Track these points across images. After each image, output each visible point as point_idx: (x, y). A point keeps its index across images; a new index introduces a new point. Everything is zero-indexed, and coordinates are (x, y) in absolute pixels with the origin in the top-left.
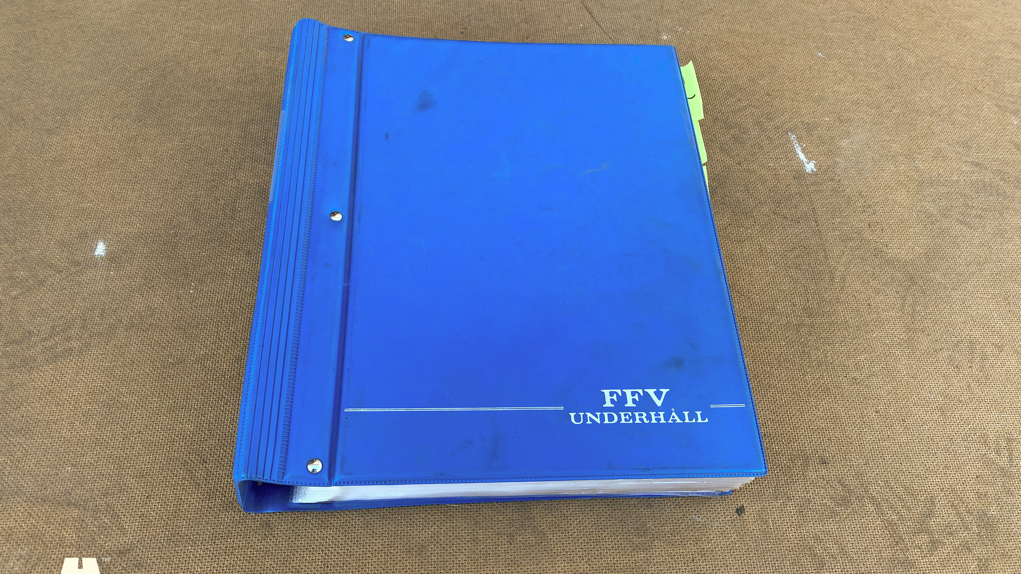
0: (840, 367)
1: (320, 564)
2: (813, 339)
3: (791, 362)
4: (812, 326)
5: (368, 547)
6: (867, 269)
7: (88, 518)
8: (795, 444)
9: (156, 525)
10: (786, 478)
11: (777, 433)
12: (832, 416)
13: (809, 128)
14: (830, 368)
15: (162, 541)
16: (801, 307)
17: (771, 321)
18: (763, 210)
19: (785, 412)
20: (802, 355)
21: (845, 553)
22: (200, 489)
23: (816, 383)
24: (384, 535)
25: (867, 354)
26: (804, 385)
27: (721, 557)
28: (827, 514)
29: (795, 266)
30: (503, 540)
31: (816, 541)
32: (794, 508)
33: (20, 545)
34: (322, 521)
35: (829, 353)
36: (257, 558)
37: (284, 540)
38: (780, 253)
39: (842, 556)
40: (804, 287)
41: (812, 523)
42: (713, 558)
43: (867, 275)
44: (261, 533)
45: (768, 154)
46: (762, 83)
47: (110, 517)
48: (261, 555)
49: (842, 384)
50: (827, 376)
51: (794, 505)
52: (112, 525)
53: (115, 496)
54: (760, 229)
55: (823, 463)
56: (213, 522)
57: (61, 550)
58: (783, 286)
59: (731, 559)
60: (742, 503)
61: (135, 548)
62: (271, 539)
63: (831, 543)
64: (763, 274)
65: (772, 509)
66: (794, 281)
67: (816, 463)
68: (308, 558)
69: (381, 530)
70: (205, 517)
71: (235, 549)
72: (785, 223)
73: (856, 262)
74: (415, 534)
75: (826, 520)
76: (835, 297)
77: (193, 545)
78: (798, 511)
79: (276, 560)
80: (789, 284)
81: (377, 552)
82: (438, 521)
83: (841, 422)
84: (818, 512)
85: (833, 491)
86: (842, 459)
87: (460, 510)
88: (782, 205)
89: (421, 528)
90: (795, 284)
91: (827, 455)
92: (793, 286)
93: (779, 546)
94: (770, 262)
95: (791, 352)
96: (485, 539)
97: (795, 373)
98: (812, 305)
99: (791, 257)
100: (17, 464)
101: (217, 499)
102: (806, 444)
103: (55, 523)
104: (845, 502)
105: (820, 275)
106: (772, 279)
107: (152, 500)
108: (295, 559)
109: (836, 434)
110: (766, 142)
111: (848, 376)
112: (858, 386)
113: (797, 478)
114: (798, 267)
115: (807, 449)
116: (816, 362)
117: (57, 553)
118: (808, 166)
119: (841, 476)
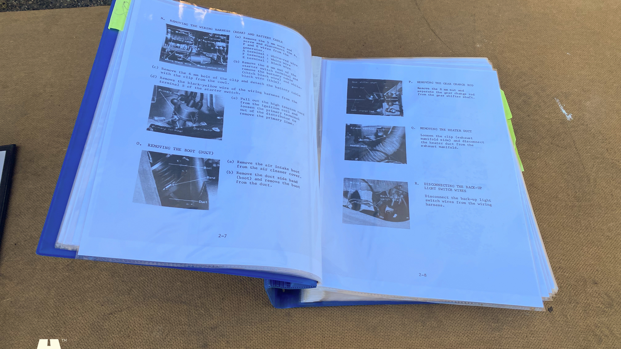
0: (599, 230)
1: (320, 336)
2: (582, 214)
3: (570, 227)
4: (580, 206)
5: (345, 327)
6: (609, 175)
7: (192, 310)
8: (578, 273)
9: (229, 314)
10: (574, 292)
11: (567, 267)
12: (597, 257)
13: (567, 96)
14: (593, 230)
15: (233, 323)
16: (572, 196)
17: (557, 204)
18: (545, 142)
19: (570, 255)
20: (576, 223)
21: (613, 334)
22: (250, 295)
23: (586, 239)
24: (353, 321)
25: (614, 223)
26: (579, 240)
27: (543, 335)
28: (601, 312)
29: (567, 173)
30: (419, 324)
31: (596, 327)
33: (158, 324)
34: (318, 313)
35: (592, 222)
36: (286, 332)
37: (299, 323)
38: (558, 166)
39: (612, 336)
40: (573, 185)
41: (592, 317)
42: (538, 336)
43: (609, 178)
44: (286, 319)
46: (536, 70)
47: (204, 310)
48: (288, 331)
49: (601, 240)
50: (592, 235)
51: (581, 307)
52: (205, 314)
53: (205, 298)
54: (545, 152)
55: (595, 284)
56: (259, 313)
57: (180, 327)
58: (561, 185)
59: (548, 337)
60: (551, 305)
61: (220, 326)
62: (291, 322)
63: (605, 328)
64: (549, 178)
65: (569, 309)
67: (591, 283)
68: (313, 333)
69: (351, 318)
70: (254, 310)
71: (273, 328)
72: (558, 149)
73: (601, 170)
74: (370, 320)
75: (600, 315)
76: (591, 191)
77: (250, 325)
78: (583, 310)
79: (296, 334)
80: (564, 183)
81: (350, 330)
82: (381, 313)
83: (603, 261)
84: (595, 311)
85: (603, 299)
86: (606, 282)
87: (394, 308)
88: (556, 139)
89: (373, 317)
90: (568, 183)
91: (597, 279)
93: (575, 329)
94: (553, 171)
95: (570, 221)
96: (409, 324)
97: (573, 233)
98: (579, 195)
99: (564, 168)
100: (151, 281)
101: (260, 300)
102: (584, 273)
103: (175, 312)
104: (610, 305)
105: (581, 178)
106: (554, 180)
107: (225, 300)
108: (306, 333)
109: (601, 267)
110: (543, 104)
111: (604, 235)
112: (611, 241)
113: (581, 292)
115: (585, 276)
116: (585, 227)
117: (178, 328)
118: (568, 117)
119: (606, 291)
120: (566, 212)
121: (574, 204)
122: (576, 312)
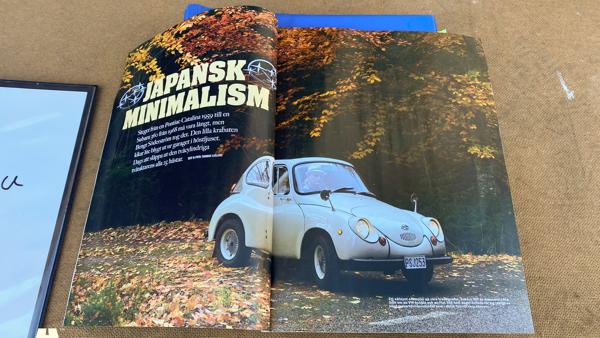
2: (571, 214)
3: (556, 230)
4: (570, 205)
8: (559, 284)
10: (553, 306)
11: (547, 277)
12: (582, 266)
13: (570, 67)
14: (582, 234)
16: (563, 193)
17: (544, 202)
18: (539, 126)
19: (553, 263)
20: (564, 226)
23: (573, 244)
26: (565, 245)
28: (578, 330)
29: (560, 165)
32: (558, 325)
35: (581, 224)
38: (550, 156)
40: (566, 179)
41: (569, 335)
45: (543, 86)
46: (539, 35)
49: (589, 245)
50: (580, 240)
54: (538, 139)
55: (576, 297)
58: (552, 179)
65: (544, 326)
66: (559, 175)
67: (572, 296)
72: (554, 135)
76: (585, 186)
78: (560, 327)
80: (556, 177)
83: (588, 270)
84: (573, 328)
85: (582, 315)
86: (588, 294)
88: (552, 122)
90: (560, 177)
91: (579, 292)
95: (556, 223)
97: (559, 237)
98: (571, 192)
99: (557, 158)
102: (566, 284)
104: (590, 322)
105: (576, 171)
106: (545, 174)
109: (585, 277)
110: (542, 77)
111: (593, 239)
113: (560, 306)
115: (566, 287)
116: (573, 230)
118: (569, 95)
119: (587, 305)
120: (554, 212)
121: (563, 202)
122: (552, 329)
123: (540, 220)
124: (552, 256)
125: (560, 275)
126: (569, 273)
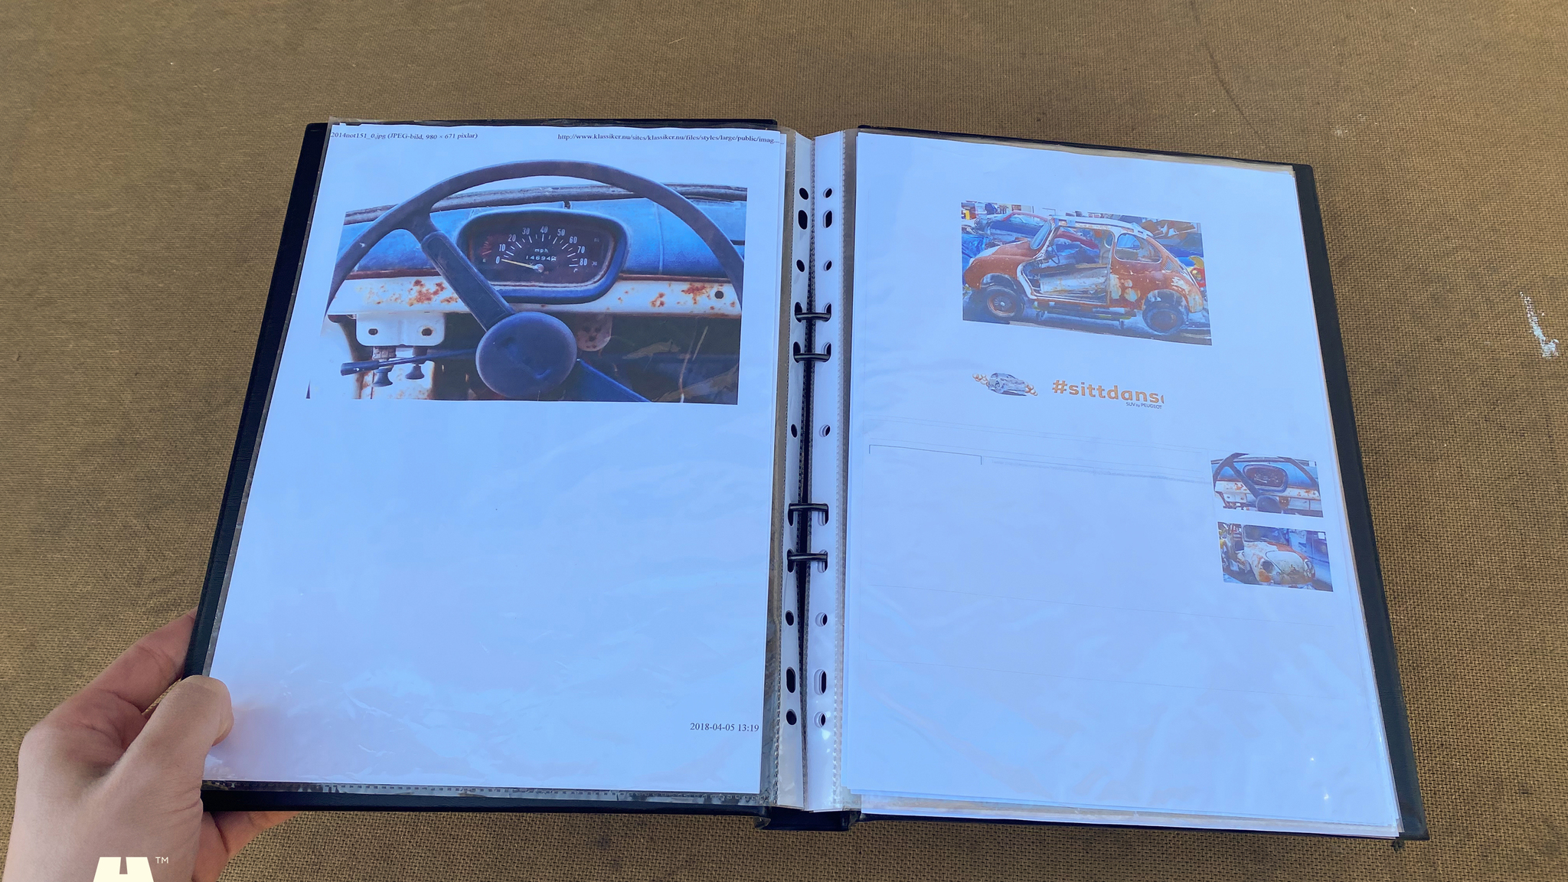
2: (1527, 613)
3: (1490, 644)
4: (1527, 593)
8: (1486, 763)
10: (1467, 808)
13: (1554, 285)
14: (1549, 658)
16: (1513, 565)
17: (1466, 583)
18: (1469, 413)
19: (1475, 715)
20: (1508, 637)
23: (1525, 678)
26: (1506, 680)
28: (1522, 863)
29: (1511, 502)
32: (1476, 850)
35: (1550, 636)
38: (1490, 482)
40: (1522, 535)
45: (1486, 325)
50: (1543, 670)
51: (1475, 846)
54: (1463, 442)
55: (1523, 794)
64: (1461, 511)
65: (1443, 848)
66: (1507, 525)
67: (1513, 791)
72: (1501, 436)
75: (1520, 871)
78: (1480, 854)
83: (1558, 738)
84: (1510, 859)
85: (1535, 834)
86: (1553, 790)
88: (1500, 407)
90: (1507, 530)
91: (1532, 783)
92: (1504, 533)
94: (1473, 495)
95: (1491, 629)
97: (1495, 661)
98: (1531, 563)
99: (1505, 487)
102: (1502, 763)
104: (1551, 850)
106: (1473, 520)
109: (1548, 753)
110: (1483, 305)
113: (1483, 809)
114: (1515, 505)
115: (1503, 770)
116: (1528, 647)
118: (1546, 348)
119: (1548, 814)
120: (1488, 605)
121: (1512, 585)
122: (1460, 856)
123: (1452, 621)
124: (1474, 699)
125: (1491, 743)
126: (1511, 741)
